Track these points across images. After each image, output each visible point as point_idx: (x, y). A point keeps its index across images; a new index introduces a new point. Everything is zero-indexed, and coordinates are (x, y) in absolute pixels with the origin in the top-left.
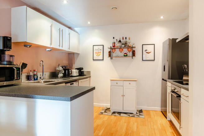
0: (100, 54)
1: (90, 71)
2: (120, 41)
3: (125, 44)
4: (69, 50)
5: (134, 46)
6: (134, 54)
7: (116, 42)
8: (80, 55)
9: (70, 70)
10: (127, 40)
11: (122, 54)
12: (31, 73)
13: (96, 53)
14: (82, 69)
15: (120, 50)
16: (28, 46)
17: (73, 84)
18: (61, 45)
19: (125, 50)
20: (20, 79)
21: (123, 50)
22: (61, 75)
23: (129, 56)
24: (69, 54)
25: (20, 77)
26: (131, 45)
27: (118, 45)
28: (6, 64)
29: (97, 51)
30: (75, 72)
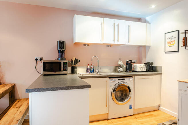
0: (174, 44)
1: (161, 67)
4: (128, 44)
8: (151, 47)
9: (132, 65)
12: (88, 66)
13: (169, 43)
16: (86, 45)
17: (124, 79)
18: (116, 40)
20: (67, 70)
24: (139, 47)
25: (67, 69)
28: (60, 60)
29: (170, 40)
30: (139, 67)
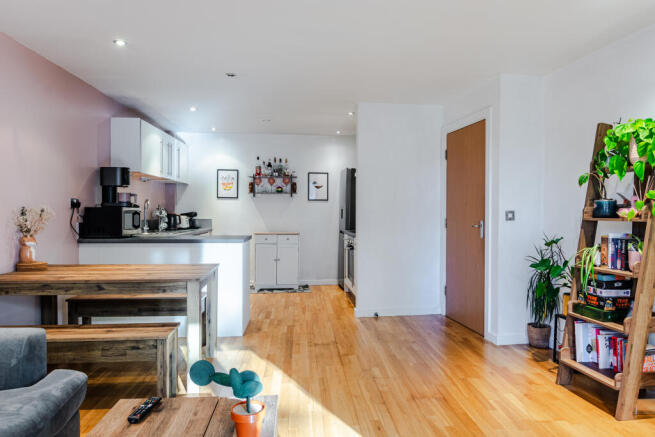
0: (232, 187)
1: (210, 220)
2: (270, 165)
3: (280, 171)
5: (295, 175)
6: (294, 189)
7: (262, 166)
9: (178, 217)
10: (283, 163)
11: (274, 188)
13: (224, 184)
14: (195, 214)
15: (269, 181)
18: (170, 172)
19: (279, 182)
21: (274, 181)
22: (163, 225)
23: (286, 193)
24: (167, 184)
26: (289, 171)
27: (265, 171)
30: (185, 222)
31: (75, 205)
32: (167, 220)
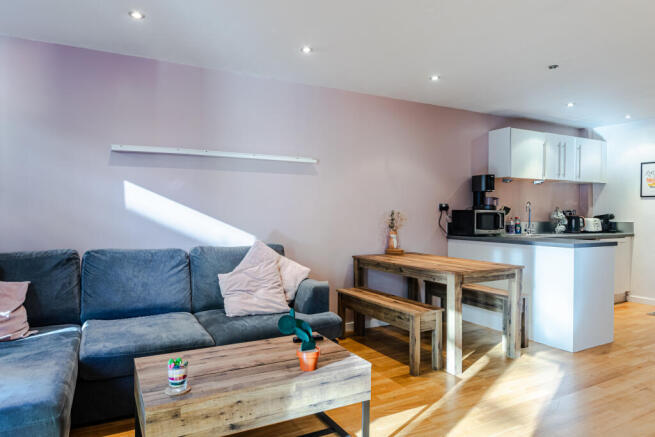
1: (632, 223)
9: (581, 220)
12: (512, 222)
13: (650, 180)
14: (612, 217)
16: (508, 181)
18: (562, 172)
22: (560, 228)
24: (579, 185)
29: (652, 177)
30: (593, 224)
31: (443, 208)
32: (566, 222)
